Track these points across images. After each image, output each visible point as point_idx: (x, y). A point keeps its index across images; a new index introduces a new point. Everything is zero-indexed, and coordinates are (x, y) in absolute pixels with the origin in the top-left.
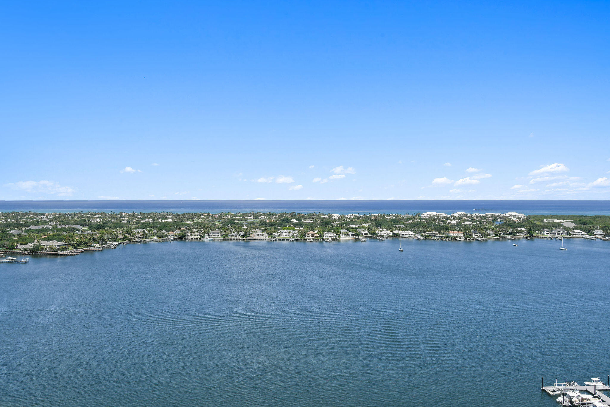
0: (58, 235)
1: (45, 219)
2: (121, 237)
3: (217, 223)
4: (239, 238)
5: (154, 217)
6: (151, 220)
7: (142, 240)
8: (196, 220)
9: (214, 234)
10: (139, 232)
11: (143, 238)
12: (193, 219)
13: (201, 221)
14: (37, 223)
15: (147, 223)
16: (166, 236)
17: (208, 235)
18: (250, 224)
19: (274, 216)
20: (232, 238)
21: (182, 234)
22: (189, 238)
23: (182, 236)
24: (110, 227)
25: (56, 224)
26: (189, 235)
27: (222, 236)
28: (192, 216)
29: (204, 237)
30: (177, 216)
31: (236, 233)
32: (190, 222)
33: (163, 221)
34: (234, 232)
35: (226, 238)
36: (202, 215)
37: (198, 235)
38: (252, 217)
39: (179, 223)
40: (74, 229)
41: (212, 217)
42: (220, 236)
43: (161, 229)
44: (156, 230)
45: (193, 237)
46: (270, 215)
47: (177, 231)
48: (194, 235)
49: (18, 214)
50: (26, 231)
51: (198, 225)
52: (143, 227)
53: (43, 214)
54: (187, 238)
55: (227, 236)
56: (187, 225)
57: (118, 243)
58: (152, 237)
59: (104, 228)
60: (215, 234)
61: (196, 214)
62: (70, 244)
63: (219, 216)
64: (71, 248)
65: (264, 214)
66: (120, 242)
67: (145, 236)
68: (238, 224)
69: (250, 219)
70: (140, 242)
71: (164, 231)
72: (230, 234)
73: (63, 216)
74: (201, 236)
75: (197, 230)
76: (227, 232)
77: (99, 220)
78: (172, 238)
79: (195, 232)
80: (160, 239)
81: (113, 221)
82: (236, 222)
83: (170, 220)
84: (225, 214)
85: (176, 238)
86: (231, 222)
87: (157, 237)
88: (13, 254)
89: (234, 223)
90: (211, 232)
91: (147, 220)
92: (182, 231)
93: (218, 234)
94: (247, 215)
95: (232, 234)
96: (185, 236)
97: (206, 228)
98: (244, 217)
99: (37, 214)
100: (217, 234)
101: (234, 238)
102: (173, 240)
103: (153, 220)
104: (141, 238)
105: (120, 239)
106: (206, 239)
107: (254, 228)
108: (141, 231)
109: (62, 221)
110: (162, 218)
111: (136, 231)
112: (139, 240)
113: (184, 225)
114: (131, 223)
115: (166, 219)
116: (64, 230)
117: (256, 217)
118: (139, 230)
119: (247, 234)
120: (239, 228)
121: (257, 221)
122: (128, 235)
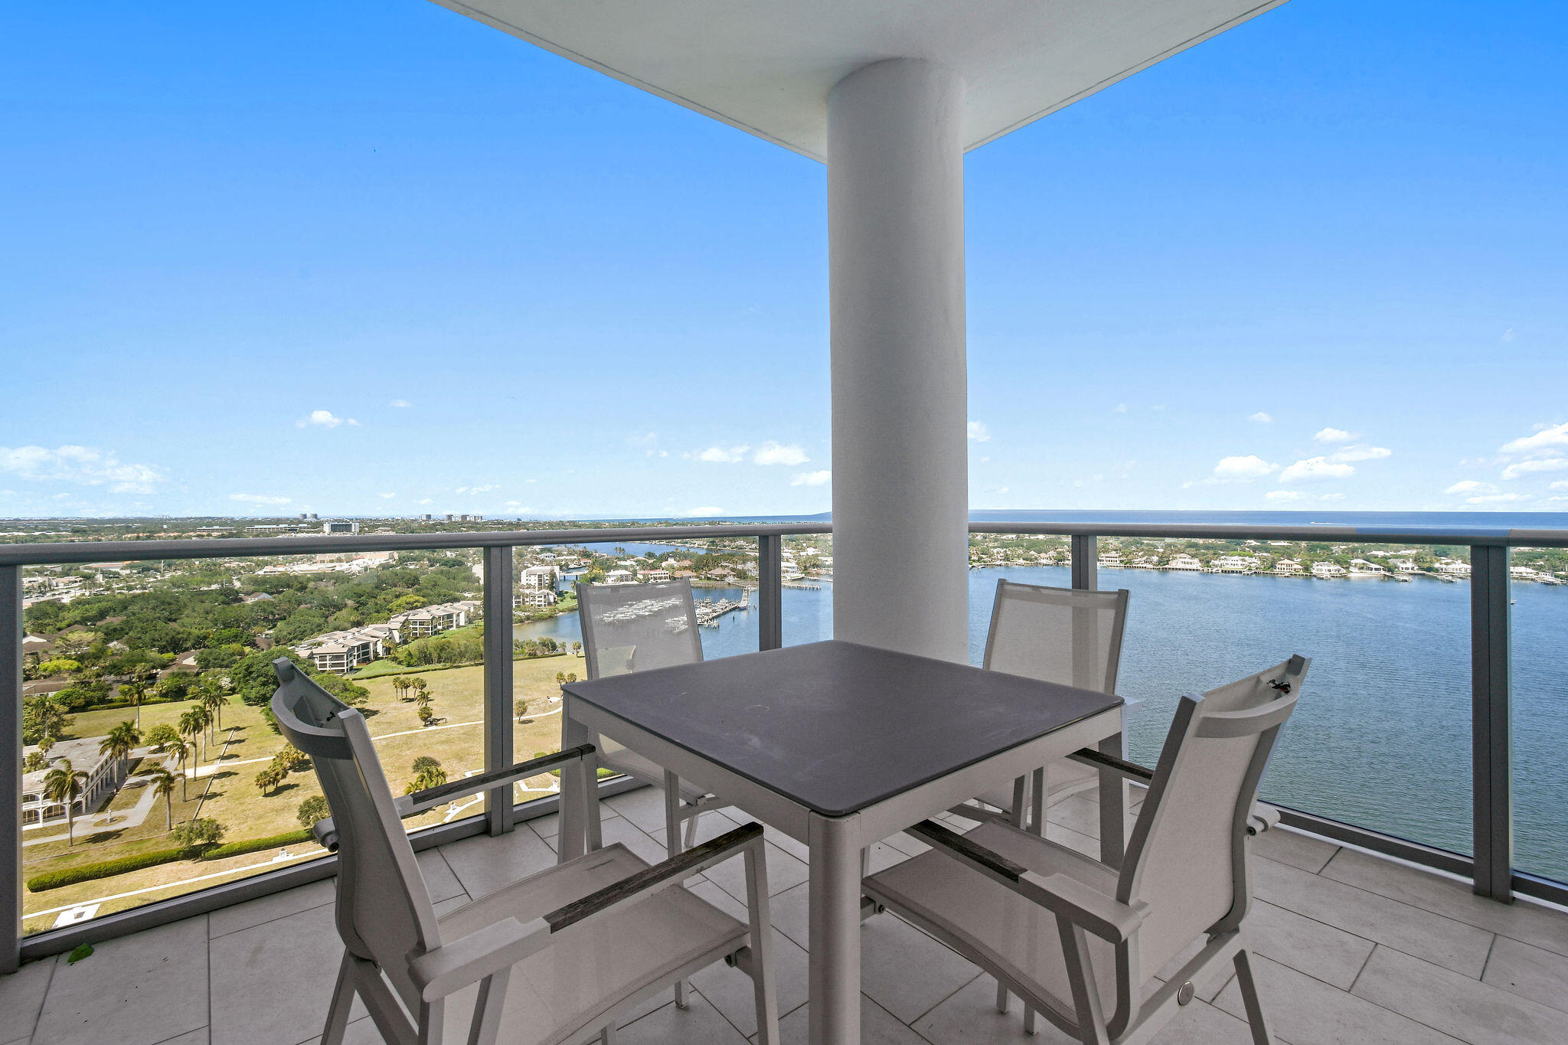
2: (975, 558)
3: (1114, 544)
4: (1151, 566)
6: (1016, 537)
7: (1003, 563)
9: (1108, 559)
10: (998, 553)
11: (1004, 560)
15: (1009, 540)
16: (1036, 559)
17: (1099, 561)
18: (1168, 546)
20: (1139, 565)
21: (1060, 557)
23: (1060, 560)
27: (1121, 561)
31: (1144, 558)
33: (1034, 538)
34: (1142, 556)
35: (1128, 565)
39: (1056, 541)
42: (1118, 562)
43: (1028, 549)
44: (1022, 551)
47: (1052, 553)
52: (1006, 545)
54: (1066, 562)
55: (1130, 562)
58: (1016, 560)
60: (1110, 559)
66: (974, 564)
67: (1007, 558)
68: (1147, 545)
69: (1168, 539)
70: (1000, 565)
71: (1032, 552)
72: (1133, 561)
76: (1130, 557)
78: (1044, 561)
80: (1029, 562)
83: (1043, 538)
85: (1051, 562)
86: (1136, 543)
87: (1024, 559)
89: (1141, 545)
90: (1103, 555)
91: (1012, 537)
92: (1059, 553)
93: (1115, 559)
95: (1138, 561)
96: (1064, 560)
100: (1113, 559)
101: (1142, 566)
102: (1046, 565)
103: (1018, 536)
104: (1001, 560)
105: (974, 561)
107: (1176, 552)
108: (1002, 551)
111: (995, 551)
112: (999, 563)
114: (987, 540)
118: (998, 549)
119: (1164, 560)
120: (1151, 550)
121: (1183, 541)
122: (984, 556)
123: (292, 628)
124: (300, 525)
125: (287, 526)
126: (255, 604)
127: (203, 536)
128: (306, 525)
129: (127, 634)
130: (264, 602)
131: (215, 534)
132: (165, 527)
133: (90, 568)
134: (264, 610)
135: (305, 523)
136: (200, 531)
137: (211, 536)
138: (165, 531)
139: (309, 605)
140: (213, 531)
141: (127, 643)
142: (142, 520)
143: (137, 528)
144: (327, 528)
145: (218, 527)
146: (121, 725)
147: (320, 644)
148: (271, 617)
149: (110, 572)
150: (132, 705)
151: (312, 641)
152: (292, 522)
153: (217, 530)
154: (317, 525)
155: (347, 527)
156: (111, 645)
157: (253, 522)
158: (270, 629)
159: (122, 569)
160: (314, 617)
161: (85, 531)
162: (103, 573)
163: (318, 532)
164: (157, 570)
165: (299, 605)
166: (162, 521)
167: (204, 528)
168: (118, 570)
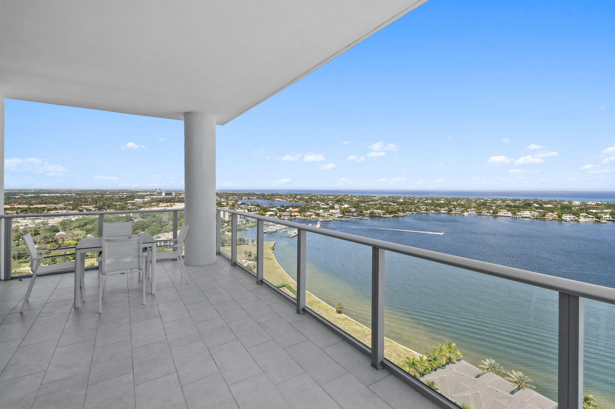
0: (382, 207)
1: (376, 199)
3: (474, 204)
4: (490, 215)
5: (433, 199)
6: (431, 201)
8: (459, 202)
9: (471, 211)
10: (423, 208)
11: (426, 211)
12: (457, 201)
13: (462, 203)
14: (373, 201)
15: (429, 203)
16: (439, 210)
17: (467, 212)
18: (498, 206)
19: (519, 202)
20: (484, 214)
21: (450, 210)
22: (454, 212)
23: (450, 211)
24: (408, 204)
25: (381, 202)
26: (454, 210)
27: (476, 212)
28: (457, 200)
29: (464, 212)
30: (447, 199)
31: (487, 211)
32: (455, 203)
33: (438, 202)
34: (485, 210)
35: (479, 214)
36: (464, 199)
37: (460, 211)
38: (500, 202)
39: (448, 203)
40: (390, 204)
41: (470, 200)
42: (475, 213)
43: (436, 206)
44: (433, 207)
45: (457, 212)
46: (515, 200)
47: (446, 208)
48: (457, 211)
49: (364, 196)
50: (368, 205)
51: (460, 205)
52: (426, 205)
53: (376, 197)
54: (452, 212)
55: (480, 212)
56: (453, 205)
57: (411, 213)
58: (430, 211)
59: (404, 205)
60: (472, 211)
61: (460, 199)
62: (387, 212)
63: (475, 200)
64: (387, 214)
65: (510, 200)
67: (427, 210)
68: (489, 205)
69: (499, 203)
70: (424, 213)
71: (438, 208)
72: (482, 212)
73: (385, 198)
74: (462, 212)
75: (459, 208)
76: (480, 210)
77: (402, 200)
78: (443, 212)
79: (458, 209)
80: (436, 212)
81: (409, 201)
82: (488, 204)
83: (442, 202)
84: (479, 199)
85: (446, 212)
86: (484, 204)
87: (434, 211)
88: (361, 215)
89: (486, 205)
90: (469, 209)
91: (429, 201)
92: (449, 208)
93: (474, 211)
94: (496, 200)
95: (484, 212)
96: (451, 211)
97: (466, 208)
98: (494, 201)
99: (373, 197)
100: (473, 211)
102: (444, 213)
103: (432, 201)
104: (424, 211)
105: (413, 211)
106: (466, 214)
107: (501, 209)
108: (425, 207)
109: (384, 200)
110: (438, 200)
111: (422, 207)
112: (423, 212)
113: (451, 205)
114: (419, 202)
115: (440, 201)
116: (385, 205)
117: (503, 202)
118: (423, 206)
119: (495, 212)
120: (490, 208)
121: (504, 204)
122: (417, 209)
123: (150, 231)
124: (154, 193)
125: (150, 193)
126: (137, 222)
127: (120, 196)
128: (156, 193)
129: (93, 232)
130: (141, 221)
131: (125, 196)
132: (108, 193)
133: (82, 208)
134: (141, 224)
135: (156, 192)
136: (119, 195)
137: (123, 196)
138: (108, 194)
139: (156, 223)
140: (124, 195)
141: (93, 235)
142: (100, 190)
143: (99, 193)
144: (164, 194)
145: (125, 193)
146: (90, 264)
147: (159, 237)
148: (143, 227)
149: (89, 209)
150: (94, 258)
151: (157, 236)
152: (151, 192)
153: (125, 194)
154: (160, 193)
155: (171, 194)
156: (88, 235)
157: (138, 192)
158: (142, 231)
159: (92, 208)
160: (158, 227)
161: (80, 194)
162: (86, 209)
163: (161, 196)
164: (104, 209)
165: (153, 223)
166: (106, 191)
167: (121, 193)
168: (91, 208)
